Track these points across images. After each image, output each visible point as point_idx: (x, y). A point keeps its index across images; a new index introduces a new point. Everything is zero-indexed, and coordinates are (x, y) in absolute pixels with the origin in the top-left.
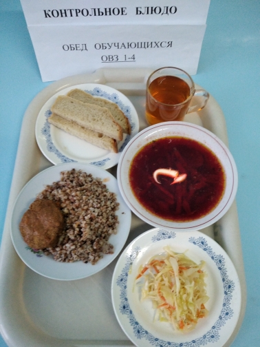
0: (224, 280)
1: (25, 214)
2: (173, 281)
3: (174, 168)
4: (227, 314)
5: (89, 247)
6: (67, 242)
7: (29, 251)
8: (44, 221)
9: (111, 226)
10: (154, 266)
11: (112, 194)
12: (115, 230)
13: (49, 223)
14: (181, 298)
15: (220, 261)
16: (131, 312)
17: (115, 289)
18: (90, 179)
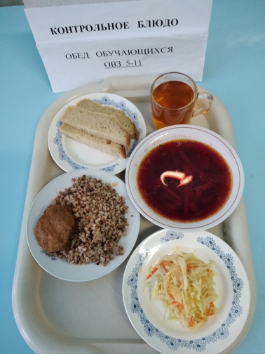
0: (232, 278)
1: (39, 220)
2: (181, 279)
3: (181, 170)
4: (237, 311)
5: (100, 249)
6: (80, 245)
7: (44, 254)
8: (57, 226)
9: (121, 229)
10: (164, 266)
11: (121, 198)
12: (125, 233)
13: (61, 227)
14: (189, 296)
15: (229, 260)
16: (142, 311)
17: (126, 289)
18: (100, 184)
